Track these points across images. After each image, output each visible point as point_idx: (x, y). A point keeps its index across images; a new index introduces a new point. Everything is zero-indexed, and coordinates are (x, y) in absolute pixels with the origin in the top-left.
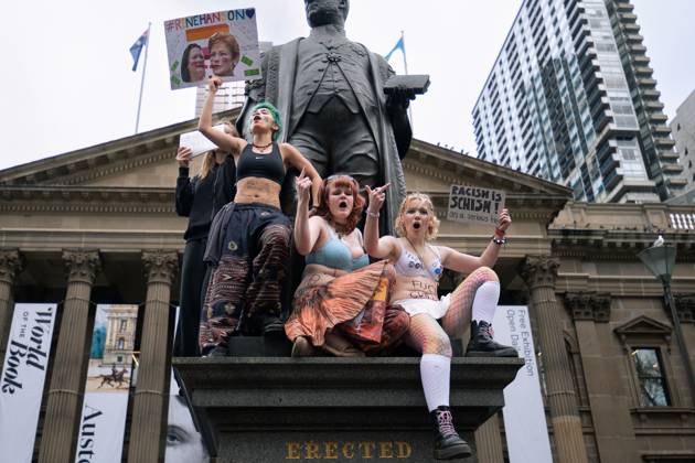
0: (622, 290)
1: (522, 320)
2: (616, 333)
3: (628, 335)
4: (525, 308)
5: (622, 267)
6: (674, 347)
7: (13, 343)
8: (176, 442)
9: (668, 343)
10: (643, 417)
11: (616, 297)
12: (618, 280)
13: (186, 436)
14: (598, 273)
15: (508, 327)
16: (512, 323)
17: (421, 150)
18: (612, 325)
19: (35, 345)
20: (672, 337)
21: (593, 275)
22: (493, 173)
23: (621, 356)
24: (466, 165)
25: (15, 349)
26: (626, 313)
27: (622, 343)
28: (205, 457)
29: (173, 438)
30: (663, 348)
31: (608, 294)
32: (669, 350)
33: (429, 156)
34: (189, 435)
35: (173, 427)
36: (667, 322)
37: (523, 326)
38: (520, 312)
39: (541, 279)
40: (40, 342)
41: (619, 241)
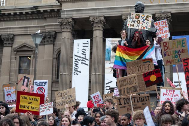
19: (84, 56)
25: (76, 58)
40: (85, 55)
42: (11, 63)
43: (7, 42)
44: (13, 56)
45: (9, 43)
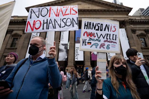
0: (138, 29)
1: (124, 31)
2: (137, 35)
3: (139, 36)
4: (124, 29)
5: (137, 25)
6: (147, 38)
7: (33, 35)
8: (61, 52)
9: (146, 37)
10: (143, 49)
11: (137, 30)
12: (137, 27)
13: (63, 51)
14: (133, 26)
15: (121, 32)
16: (122, 31)
17: (105, 3)
18: (136, 34)
19: (36, 35)
20: (147, 36)
21: (133, 27)
22: (118, 6)
23: (138, 39)
24: (113, 5)
25: (33, 36)
26: (138, 32)
27: (138, 37)
28: (66, 54)
29: (60, 51)
30: (145, 38)
31: (135, 29)
32: (146, 38)
33: (106, 4)
34: (64, 51)
35: (61, 49)
36: (146, 34)
37: (124, 32)
38: (123, 30)
39: (127, 24)
41: (137, 21)
42: (8, 40)
43: (9, 32)
44: (10, 38)
45: (10, 33)
